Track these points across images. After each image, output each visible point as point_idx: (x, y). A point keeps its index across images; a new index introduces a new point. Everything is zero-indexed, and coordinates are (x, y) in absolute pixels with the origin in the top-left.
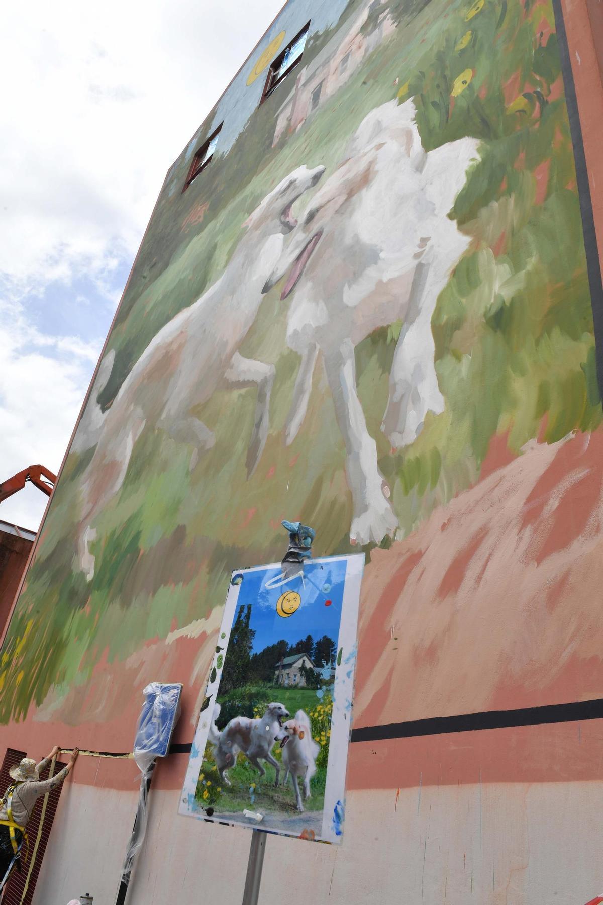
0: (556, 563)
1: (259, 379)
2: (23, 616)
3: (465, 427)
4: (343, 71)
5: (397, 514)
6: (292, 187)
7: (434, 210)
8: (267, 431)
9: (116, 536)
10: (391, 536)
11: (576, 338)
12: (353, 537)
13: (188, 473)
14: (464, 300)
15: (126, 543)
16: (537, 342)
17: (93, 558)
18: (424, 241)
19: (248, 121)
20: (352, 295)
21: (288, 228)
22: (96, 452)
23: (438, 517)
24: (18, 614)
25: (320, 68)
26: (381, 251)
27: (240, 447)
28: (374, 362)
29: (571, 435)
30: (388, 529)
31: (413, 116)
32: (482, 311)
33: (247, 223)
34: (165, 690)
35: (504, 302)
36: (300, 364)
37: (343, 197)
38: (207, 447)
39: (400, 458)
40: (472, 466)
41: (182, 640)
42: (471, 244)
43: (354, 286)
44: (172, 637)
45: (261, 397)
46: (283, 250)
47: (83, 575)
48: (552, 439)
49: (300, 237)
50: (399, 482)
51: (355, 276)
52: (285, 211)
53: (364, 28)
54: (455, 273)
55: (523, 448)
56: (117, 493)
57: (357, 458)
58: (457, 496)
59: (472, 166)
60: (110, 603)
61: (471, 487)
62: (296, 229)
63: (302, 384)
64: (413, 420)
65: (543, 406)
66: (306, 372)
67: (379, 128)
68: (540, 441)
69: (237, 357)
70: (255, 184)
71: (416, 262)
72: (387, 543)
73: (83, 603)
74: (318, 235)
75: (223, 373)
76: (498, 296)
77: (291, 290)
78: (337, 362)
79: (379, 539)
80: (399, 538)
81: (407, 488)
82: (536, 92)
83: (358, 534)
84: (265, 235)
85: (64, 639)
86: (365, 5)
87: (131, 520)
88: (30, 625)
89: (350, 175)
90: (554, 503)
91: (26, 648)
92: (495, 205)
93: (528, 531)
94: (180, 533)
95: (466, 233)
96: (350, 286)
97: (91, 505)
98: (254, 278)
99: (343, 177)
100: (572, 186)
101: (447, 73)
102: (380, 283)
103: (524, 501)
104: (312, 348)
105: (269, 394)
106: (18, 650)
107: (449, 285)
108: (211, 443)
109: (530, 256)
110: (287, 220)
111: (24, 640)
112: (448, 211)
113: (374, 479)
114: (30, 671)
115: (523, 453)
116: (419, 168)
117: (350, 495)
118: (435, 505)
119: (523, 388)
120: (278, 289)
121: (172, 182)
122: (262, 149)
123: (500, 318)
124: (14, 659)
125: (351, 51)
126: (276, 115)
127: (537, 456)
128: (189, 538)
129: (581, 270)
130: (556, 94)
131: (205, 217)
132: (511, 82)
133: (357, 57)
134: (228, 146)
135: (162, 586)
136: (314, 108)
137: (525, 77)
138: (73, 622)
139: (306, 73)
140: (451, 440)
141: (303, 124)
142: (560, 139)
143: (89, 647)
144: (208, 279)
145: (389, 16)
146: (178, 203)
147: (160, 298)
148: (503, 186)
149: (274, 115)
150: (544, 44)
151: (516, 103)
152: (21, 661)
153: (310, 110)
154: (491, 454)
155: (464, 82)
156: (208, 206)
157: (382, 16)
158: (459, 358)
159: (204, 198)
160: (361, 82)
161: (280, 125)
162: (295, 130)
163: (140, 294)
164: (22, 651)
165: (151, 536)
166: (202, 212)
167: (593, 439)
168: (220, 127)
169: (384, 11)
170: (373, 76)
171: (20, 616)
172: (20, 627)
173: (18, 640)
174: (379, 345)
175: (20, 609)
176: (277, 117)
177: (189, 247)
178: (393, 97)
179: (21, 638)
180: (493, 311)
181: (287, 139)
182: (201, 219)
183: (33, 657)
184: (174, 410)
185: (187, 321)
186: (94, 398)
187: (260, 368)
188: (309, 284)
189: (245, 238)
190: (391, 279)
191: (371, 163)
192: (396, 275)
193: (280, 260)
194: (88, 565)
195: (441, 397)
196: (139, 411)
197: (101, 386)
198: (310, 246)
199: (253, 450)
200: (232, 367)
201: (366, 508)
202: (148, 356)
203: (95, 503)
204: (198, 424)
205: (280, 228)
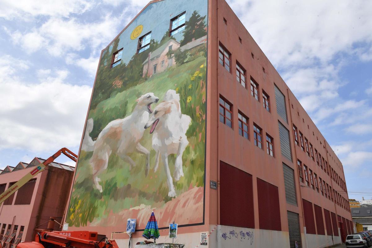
0: (197, 205)
1: (146, 153)
2: (76, 199)
3: (187, 180)
4: (162, 66)
5: (176, 193)
6: (150, 98)
7: (183, 131)
9: (108, 182)
11: (202, 171)
12: (169, 195)
13: (129, 171)
14: (187, 156)
15: (112, 185)
16: (197, 170)
17: (101, 187)
18: (181, 138)
19: (133, 57)
20: (167, 142)
21: (150, 112)
22: (94, 154)
23: (182, 195)
24: (73, 198)
25: (156, 58)
26: (173, 134)
27: (143, 169)
28: (171, 161)
29: (200, 187)
30: (175, 195)
31: (179, 101)
33: (137, 101)
34: (132, 220)
37: (164, 113)
38: (134, 166)
39: (176, 183)
40: (187, 187)
41: (133, 210)
42: (189, 144)
44: (131, 209)
45: (147, 158)
47: (98, 190)
49: (154, 117)
50: (176, 187)
51: (167, 138)
52: (149, 105)
53: (167, 54)
54: (186, 149)
55: (194, 187)
57: (169, 180)
58: (185, 192)
60: (110, 200)
61: (187, 191)
62: (152, 113)
63: (157, 159)
64: (179, 176)
65: (197, 181)
66: (157, 157)
67: (171, 97)
68: (197, 186)
69: (139, 144)
70: (138, 87)
71: (179, 142)
72: (174, 197)
73: (101, 198)
74: (158, 120)
75: (136, 147)
76: (192, 158)
77: (152, 132)
78: (164, 158)
79: (173, 197)
80: (176, 197)
81: (178, 189)
82: (201, 114)
84: (143, 110)
85: (96, 206)
86: (168, 45)
87: (112, 179)
88: (80, 201)
89: (165, 107)
90: (197, 197)
92: (193, 137)
93: (194, 200)
94: (129, 186)
95: (188, 141)
96: (166, 140)
98: (142, 122)
100: (204, 141)
101: (186, 93)
102: (172, 142)
103: (194, 195)
104: (159, 152)
105: (149, 158)
106: (77, 208)
107: (185, 150)
108: (135, 165)
109: (197, 152)
110: (150, 109)
111: (79, 205)
112: (185, 133)
113: (172, 186)
114: (84, 214)
116: (180, 117)
118: (182, 193)
119: (195, 177)
120: (149, 130)
121: (105, 59)
122: (139, 74)
123: (193, 162)
124: (76, 210)
125: (164, 60)
126: (143, 64)
127: (196, 189)
128: (132, 188)
129: (204, 159)
130: (204, 118)
131: (122, 87)
132: (198, 108)
133: (166, 64)
134: (127, 62)
135: (126, 198)
136: (155, 72)
137: (200, 109)
138: (98, 203)
139: (152, 55)
140: (184, 182)
141: (152, 76)
142: (204, 129)
143: (106, 209)
144: (126, 112)
145: (174, 57)
146: (109, 71)
147: (109, 108)
148: (195, 134)
149: (142, 63)
150: (204, 103)
151: (198, 114)
152: (79, 211)
153: (153, 73)
154: (190, 187)
155: (190, 100)
156: (122, 83)
157: (173, 55)
158: (186, 167)
159: (120, 78)
160: (167, 76)
161: (145, 71)
162: (149, 76)
163: (100, 102)
164: (79, 208)
165: (121, 185)
166: (120, 84)
167: (202, 188)
168: (122, 49)
169: (173, 54)
170: (171, 76)
171: (74, 198)
172: (76, 201)
173: (76, 205)
174: (172, 157)
175: (74, 196)
176: (143, 65)
177: (117, 95)
178: (175, 90)
179: (77, 205)
180: (191, 160)
181: (147, 78)
182: (120, 87)
183: (85, 210)
184: (121, 151)
185: (121, 124)
186: (87, 134)
187: (146, 150)
188: (157, 133)
189: (137, 106)
190: (174, 143)
191: (170, 107)
192: (176, 143)
193: (149, 120)
194: (99, 188)
195: (183, 174)
196: (108, 146)
197: (90, 130)
198: (156, 122)
199: (146, 171)
200: (138, 146)
201: (171, 190)
202: (108, 129)
203: (97, 171)
204: (130, 159)
205: (148, 110)
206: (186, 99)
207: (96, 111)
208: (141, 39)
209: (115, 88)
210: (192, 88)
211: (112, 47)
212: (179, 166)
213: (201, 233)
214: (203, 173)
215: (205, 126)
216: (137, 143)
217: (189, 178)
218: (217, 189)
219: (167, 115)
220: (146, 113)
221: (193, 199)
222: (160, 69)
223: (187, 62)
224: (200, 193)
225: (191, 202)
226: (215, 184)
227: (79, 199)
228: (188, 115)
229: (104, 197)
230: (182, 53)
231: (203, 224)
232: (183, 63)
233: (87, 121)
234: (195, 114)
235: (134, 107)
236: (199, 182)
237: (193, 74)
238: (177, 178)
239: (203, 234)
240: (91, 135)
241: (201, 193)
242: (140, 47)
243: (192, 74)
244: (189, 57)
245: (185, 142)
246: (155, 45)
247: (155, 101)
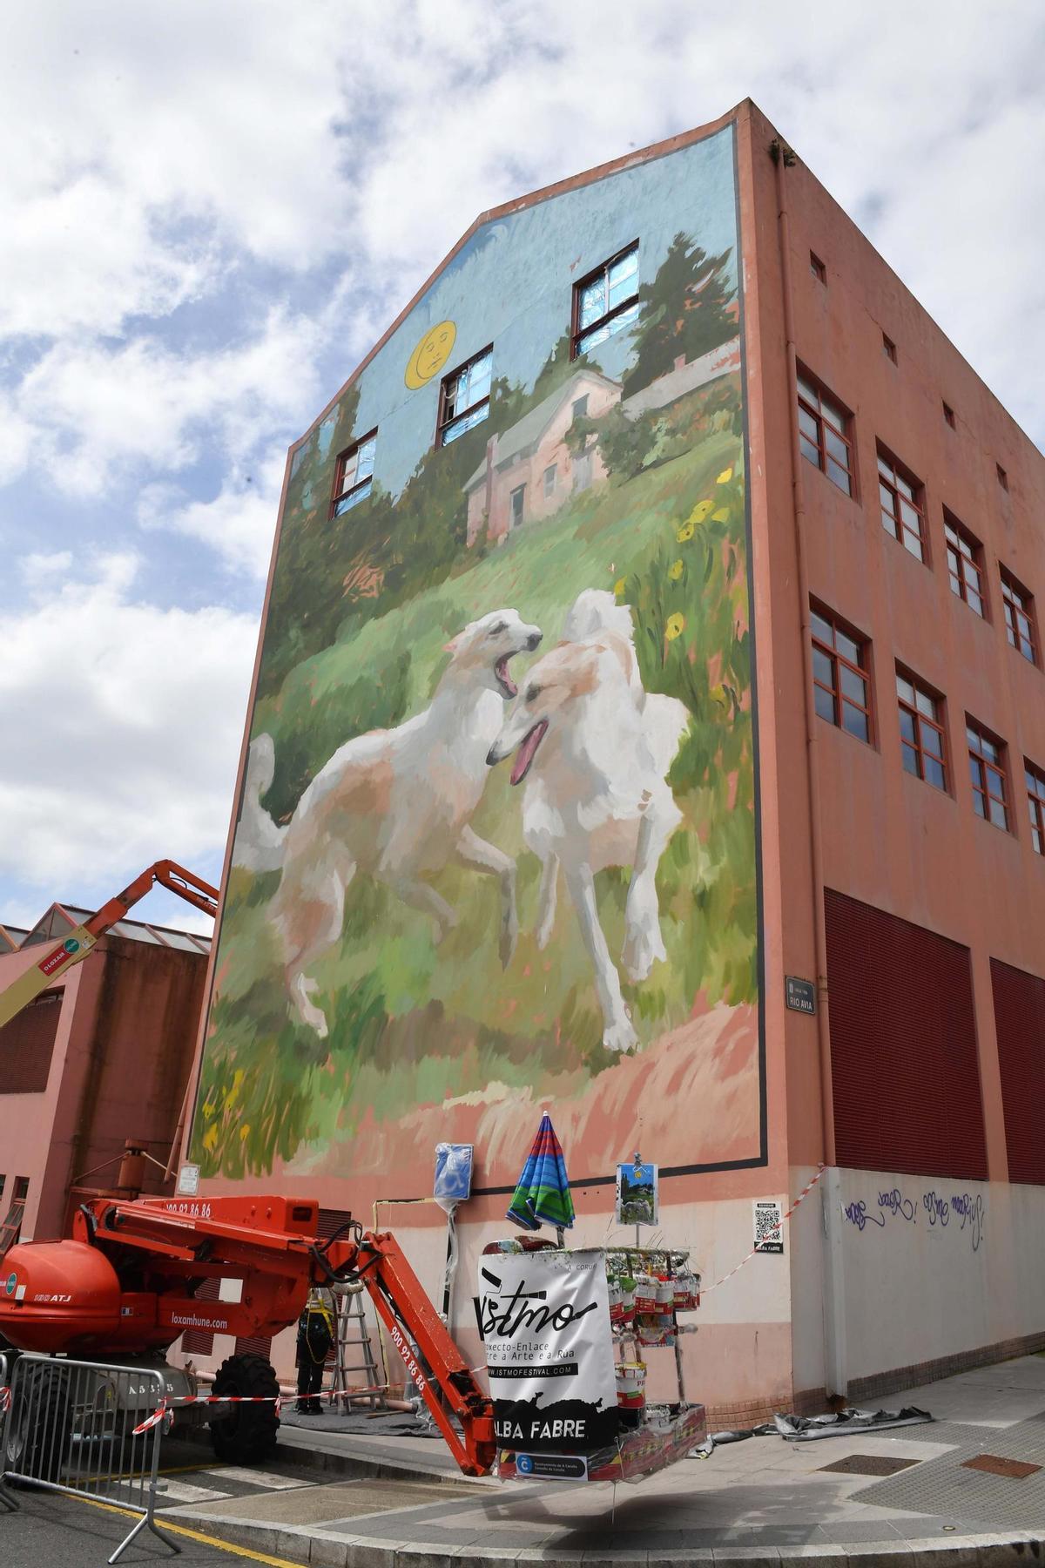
0: (732, 1083)
1: (500, 869)
2: (222, 1066)
3: (681, 978)
4: (549, 491)
5: (637, 1033)
6: (504, 633)
7: (654, 765)
8: (518, 929)
9: (349, 994)
10: (634, 1048)
11: (747, 936)
12: (605, 1043)
13: (432, 946)
14: (678, 871)
15: (366, 1004)
16: (725, 931)
17: (321, 1013)
18: (646, 795)
19: (421, 462)
20: (589, 818)
21: (508, 692)
22: (283, 880)
23: (665, 1040)
24: (211, 1061)
25: (519, 459)
26: (610, 783)
27: (490, 935)
28: (610, 896)
29: (741, 1004)
30: (631, 1042)
31: (632, 635)
32: (690, 888)
33: (450, 648)
34: (456, 1149)
35: (705, 887)
36: (542, 870)
37: (567, 693)
38: (450, 925)
39: (636, 989)
40: (684, 1008)
41: (460, 1108)
42: (683, 819)
43: (587, 808)
44: (448, 1104)
45: (505, 890)
46: (505, 720)
47: (310, 1030)
48: (732, 1003)
50: (637, 1008)
51: (588, 801)
52: (501, 663)
53: (569, 437)
54: (672, 841)
55: (715, 1005)
57: (604, 979)
58: (676, 1028)
59: (683, 737)
60: (361, 1065)
61: (684, 1024)
62: (517, 698)
63: (547, 891)
64: (644, 961)
65: (728, 977)
66: (549, 880)
67: (596, 622)
68: (726, 1003)
69: (467, 831)
70: (451, 589)
71: (641, 813)
72: (630, 1052)
73: (322, 1060)
74: (544, 724)
75: (454, 844)
76: (702, 880)
77: (521, 778)
78: (578, 887)
79: (625, 1049)
80: (640, 1049)
81: (643, 1014)
82: (732, 691)
83: (609, 1042)
84: (476, 685)
85: (305, 1095)
86: (568, 400)
87: (366, 980)
88: (239, 1077)
89: (572, 666)
90: (731, 1046)
91: (243, 1100)
92: (701, 791)
93: (717, 1061)
94: (436, 1008)
95: (681, 807)
96: (583, 806)
97: (295, 950)
98: (474, 737)
99: (564, 662)
100: (751, 806)
101: (662, 601)
102: (610, 817)
103: (715, 1040)
104: (552, 859)
105: (513, 891)
106: (230, 1101)
108: (454, 922)
109: (723, 855)
110: (504, 679)
111: (235, 1093)
112: (665, 775)
113: (618, 1003)
114: (260, 1124)
115: (714, 1009)
116: (640, 706)
117: (600, 1009)
118: (662, 1031)
119: (716, 961)
120: (506, 768)
121: (304, 482)
122: (452, 536)
123: (703, 899)
124: (226, 1111)
125: (556, 465)
126: (464, 490)
127: (722, 1013)
128: (448, 1016)
129: (753, 884)
130: (745, 705)
131: (381, 594)
132: (715, 661)
133: (564, 482)
134: (395, 486)
135: (426, 1057)
136: (518, 521)
137: (725, 666)
138: (311, 1080)
139: (499, 447)
140: (671, 985)
141: (507, 539)
142: (746, 755)
143: (345, 1104)
144: (407, 701)
145: (598, 447)
146: (324, 533)
147: (333, 688)
148: (707, 776)
149: (462, 487)
150: (740, 639)
151: (717, 691)
152: (239, 1114)
153: (512, 522)
154: (696, 1004)
155: (676, 628)
156: (382, 577)
157: (592, 438)
158: (675, 921)
159: (372, 556)
160: (572, 530)
161: (474, 517)
162: (496, 539)
163: (294, 664)
164: (238, 1105)
165: (400, 1003)
166: (373, 582)
167: (752, 1010)
168: (374, 432)
169: (591, 433)
170: (587, 533)
171: (216, 1062)
172: (223, 1077)
173: (224, 1091)
174: (614, 882)
175: (212, 1056)
176: (467, 494)
177: (363, 630)
178: (610, 589)
179: (230, 1089)
180: (698, 892)
181: (486, 546)
182: (375, 594)
183: (260, 1111)
184: (395, 865)
185: (388, 750)
186: (253, 798)
187: (499, 856)
188: (540, 782)
189: (450, 671)
190: (620, 820)
191: (593, 666)
192: (624, 817)
193: (502, 730)
194: (316, 1020)
195: (664, 950)
196: (341, 847)
197: (262, 784)
198: (536, 733)
199: (504, 942)
200: (464, 840)
201: (613, 1023)
202: (335, 773)
203: (304, 948)
204: (433, 894)
205: (497, 685)
206: (662, 627)
207: (279, 704)
208: (450, 381)
209: (354, 601)
210: (685, 575)
211: (330, 426)
212: (646, 918)
213: (754, 1202)
214: (752, 942)
215: (751, 738)
216: (460, 826)
217: (692, 966)
218: (816, 1012)
219: (579, 700)
220: (491, 699)
221: (715, 1057)
222: (539, 506)
223: (656, 464)
224: (744, 1031)
225: (705, 1072)
226: (808, 988)
227: (236, 1065)
228: (674, 697)
229: (335, 1055)
230: (632, 427)
231: (762, 1161)
232: (641, 470)
233: (249, 748)
234: (706, 691)
235: (436, 678)
236: (733, 983)
237: (688, 517)
238: (637, 969)
239: (764, 1205)
240: (267, 802)
241: (749, 1030)
242: (447, 417)
243: (683, 516)
244: (662, 440)
245: (668, 813)
246: (511, 402)
247: (525, 642)
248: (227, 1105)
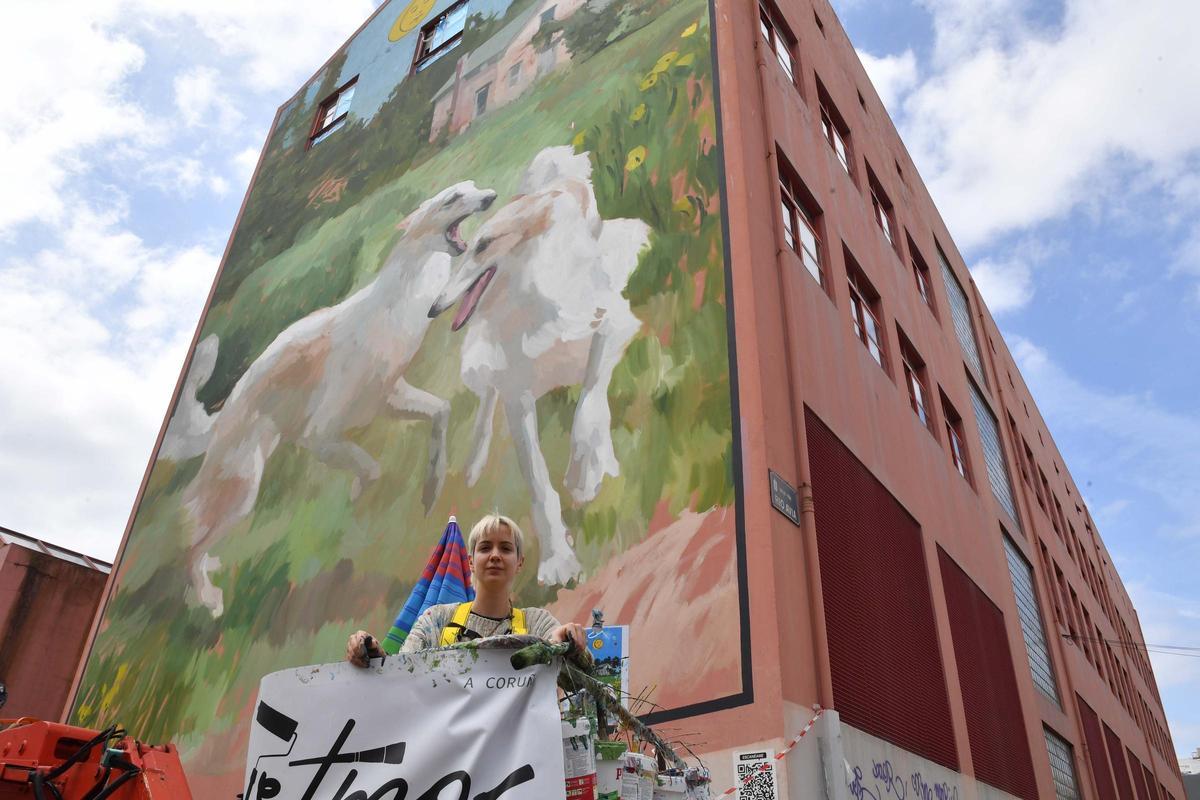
0: (702, 603)
1: (432, 413)
2: (108, 661)
3: (636, 491)
4: (513, 82)
5: (580, 561)
6: (458, 202)
7: (609, 283)
8: (443, 470)
9: (251, 569)
10: (576, 579)
11: (719, 432)
12: (540, 578)
13: (349, 504)
14: (635, 379)
15: (269, 575)
16: (692, 431)
17: (219, 592)
18: (600, 312)
19: (395, 90)
20: (533, 346)
21: (457, 250)
22: (204, 463)
23: (615, 565)
24: (98, 657)
25: (486, 65)
26: (560, 309)
27: (414, 482)
28: (555, 419)
29: (714, 509)
30: (573, 574)
31: (589, 174)
32: (650, 393)
33: (402, 225)
35: (667, 389)
36: (478, 405)
37: (518, 238)
38: (372, 477)
39: (581, 512)
40: (641, 523)
42: (642, 327)
43: (533, 338)
45: (435, 433)
46: (451, 275)
47: (205, 611)
48: (700, 509)
49: (470, 266)
50: (580, 533)
51: (534, 328)
52: (452, 227)
53: (535, 40)
54: (628, 351)
55: (680, 515)
56: (247, 517)
57: (542, 507)
58: (629, 549)
59: (643, 252)
60: (253, 643)
61: (640, 541)
62: (465, 254)
63: (482, 426)
64: (592, 480)
65: (694, 482)
66: (485, 415)
67: (554, 172)
68: (693, 511)
69: (401, 383)
70: (410, 179)
71: (593, 331)
72: (571, 584)
73: (212, 642)
74: (492, 270)
75: (386, 398)
76: (662, 383)
77: (464, 323)
78: (518, 414)
79: (564, 581)
80: (583, 580)
81: (588, 539)
82: (697, 198)
83: (545, 577)
84: (427, 249)
85: (186, 683)
86: (537, 11)
87: (272, 550)
88: (123, 671)
89: (525, 214)
90: (700, 559)
91: (121, 697)
92: (662, 297)
93: (682, 579)
94: (345, 568)
95: (638, 316)
96: (528, 337)
97: (205, 529)
98: (417, 296)
99: (517, 213)
100: (721, 300)
101: (623, 141)
102: (559, 341)
103: (679, 556)
104: (491, 393)
105: (444, 431)
106: (108, 700)
107: (623, 361)
108: (376, 473)
109: (689, 354)
110: (454, 240)
111: (116, 689)
112: (622, 289)
113: (558, 529)
114: (133, 724)
115: (679, 518)
116: (596, 234)
118: (612, 554)
119: (681, 466)
120: (448, 318)
121: (287, 129)
122: (416, 137)
123: (665, 403)
124: (101, 713)
125: (521, 62)
126: (432, 100)
127: (689, 522)
128: (358, 573)
129: (725, 376)
130: (713, 208)
131: (342, 197)
132: (678, 179)
133: (529, 73)
134: (368, 114)
135: (327, 623)
136: (480, 113)
137: (690, 180)
138: (198, 665)
139: (467, 63)
140: (625, 501)
141: (468, 129)
142: (715, 253)
143: (228, 691)
144: (355, 279)
145: (563, 40)
146: (298, 162)
147: (285, 282)
148: (669, 281)
149: (430, 99)
150: (706, 153)
151: (681, 202)
152: (114, 713)
153: (475, 113)
154: (656, 516)
155: (637, 159)
156: (346, 183)
157: (556, 36)
158: (631, 430)
159: (339, 170)
160: (533, 107)
161: (439, 117)
162: (457, 131)
163: (251, 270)
164: (115, 703)
165: (305, 569)
166: (337, 189)
167: (728, 513)
168: (354, 80)
169: (557, 31)
170: (547, 106)
171: (102, 659)
172: (106, 674)
173: (104, 690)
174: (560, 404)
175: (100, 653)
176: (434, 103)
177: (322, 228)
178: (569, 142)
179: (109, 687)
180: (659, 395)
181: (448, 138)
182: (337, 198)
183: (137, 707)
184: (320, 430)
185: (329, 324)
186: (190, 392)
188: (484, 322)
189: (401, 244)
190: (569, 341)
191: (547, 209)
192: (573, 338)
193: (448, 284)
194: (211, 599)
195: (616, 463)
196: (268, 422)
197: (201, 379)
198: (483, 279)
199: (429, 487)
200: (396, 392)
201: (551, 554)
202: (274, 355)
203: (213, 526)
204: (357, 450)
205: (447, 246)
206: (623, 161)
207: (231, 307)
208: (429, 29)
209: (316, 208)
210: (647, 117)
211: (317, 84)
212: (596, 435)
213: (736, 754)
214: (727, 437)
215: (720, 236)
216: (394, 379)
217: (649, 476)
218: (799, 524)
219: (530, 242)
220: (441, 259)
221: (679, 576)
222: (499, 96)
223: (619, 39)
224: (717, 539)
225: (667, 594)
226: (793, 495)
227: (120, 661)
228: (633, 217)
229: (229, 635)
230: (597, 18)
231: (746, 697)
232: (604, 45)
233: (195, 349)
234: (669, 204)
236: (702, 488)
237: (652, 69)
238: (582, 489)
239: (749, 757)
240: (201, 396)
241: (725, 536)
242: (424, 53)
243: (646, 70)
244: (626, 20)
245: (624, 323)
246: (482, 28)
247: (479, 205)
248: (104, 704)
